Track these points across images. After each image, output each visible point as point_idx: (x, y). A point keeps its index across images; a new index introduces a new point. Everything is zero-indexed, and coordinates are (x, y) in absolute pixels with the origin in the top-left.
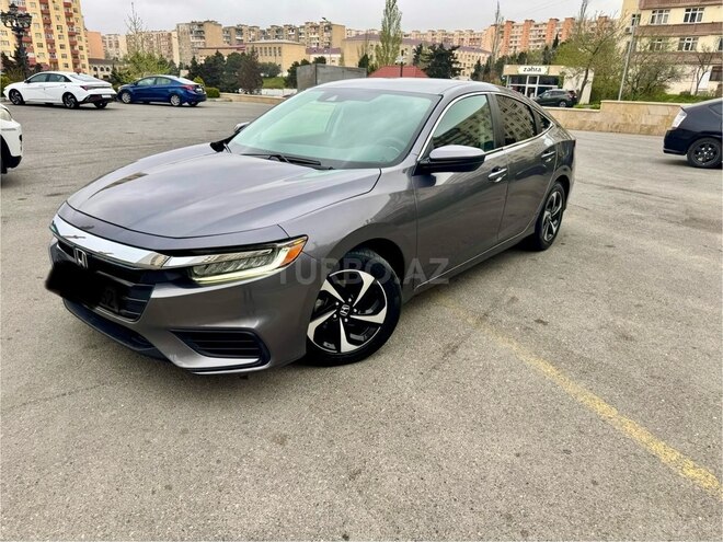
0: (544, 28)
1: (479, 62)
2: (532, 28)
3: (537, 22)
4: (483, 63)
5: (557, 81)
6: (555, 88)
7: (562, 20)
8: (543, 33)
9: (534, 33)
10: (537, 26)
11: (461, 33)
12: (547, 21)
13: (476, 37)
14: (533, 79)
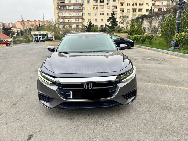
0: (33, 22)
1: (17, 31)
2: (30, 22)
3: (31, 21)
4: (19, 31)
5: (46, 35)
6: (46, 37)
7: (37, 20)
8: (33, 24)
9: (31, 24)
10: (31, 22)
11: (8, 23)
12: (33, 21)
13: (14, 24)
14: (40, 35)
